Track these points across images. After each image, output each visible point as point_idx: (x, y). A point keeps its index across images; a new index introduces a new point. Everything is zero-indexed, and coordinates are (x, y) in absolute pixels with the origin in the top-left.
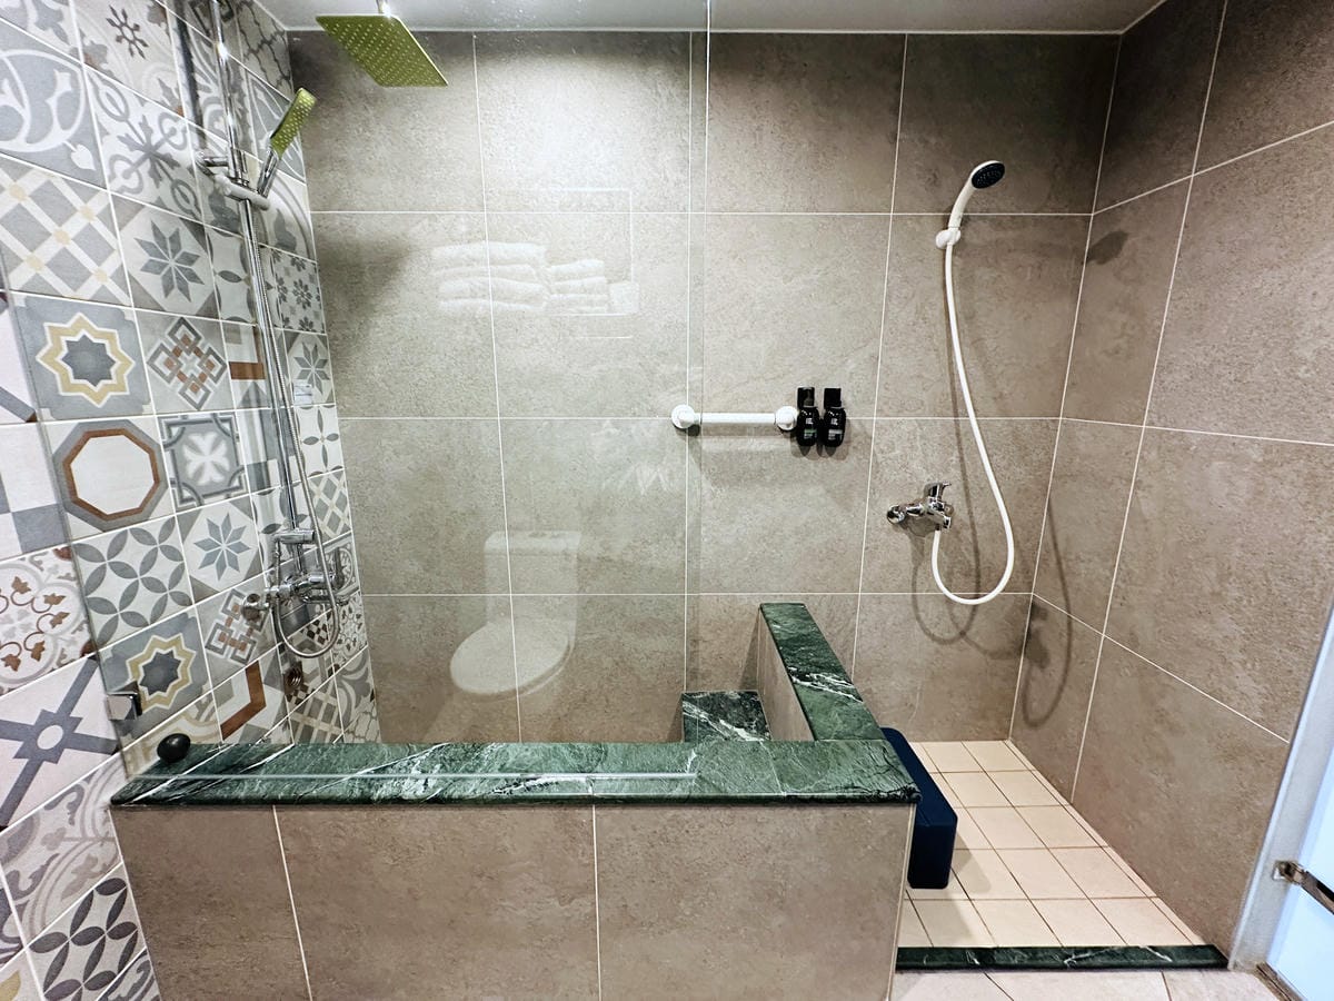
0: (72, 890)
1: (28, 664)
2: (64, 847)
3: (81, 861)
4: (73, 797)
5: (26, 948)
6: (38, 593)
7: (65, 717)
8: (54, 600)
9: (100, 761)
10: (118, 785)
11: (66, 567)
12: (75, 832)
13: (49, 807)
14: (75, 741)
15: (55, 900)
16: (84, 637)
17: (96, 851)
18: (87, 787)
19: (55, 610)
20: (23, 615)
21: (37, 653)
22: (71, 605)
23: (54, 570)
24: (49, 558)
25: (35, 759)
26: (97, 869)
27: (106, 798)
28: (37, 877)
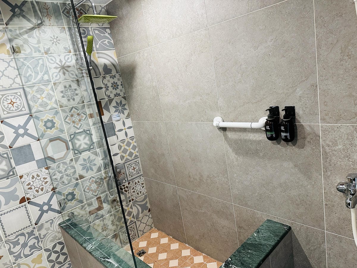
0: (52, 241)
1: (40, 192)
2: (50, 232)
3: (53, 235)
4: (51, 221)
5: (43, 249)
6: (42, 177)
7: (48, 203)
8: (45, 178)
9: (57, 215)
10: (61, 220)
11: (47, 171)
12: (52, 229)
13: (46, 222)
14: (51, 209)
15: (48, 242)
16: (52, 187)
17: (57, 234)
18: (54, 220)
19: (45, 181)
20: (39, 182)
21: (42, 189)
22: (48, 179)
23: (45, 172)
24: (44, 169)
25: (43, 212)
26: (57, 238)
27: (58, 223)
28: (45, 236)
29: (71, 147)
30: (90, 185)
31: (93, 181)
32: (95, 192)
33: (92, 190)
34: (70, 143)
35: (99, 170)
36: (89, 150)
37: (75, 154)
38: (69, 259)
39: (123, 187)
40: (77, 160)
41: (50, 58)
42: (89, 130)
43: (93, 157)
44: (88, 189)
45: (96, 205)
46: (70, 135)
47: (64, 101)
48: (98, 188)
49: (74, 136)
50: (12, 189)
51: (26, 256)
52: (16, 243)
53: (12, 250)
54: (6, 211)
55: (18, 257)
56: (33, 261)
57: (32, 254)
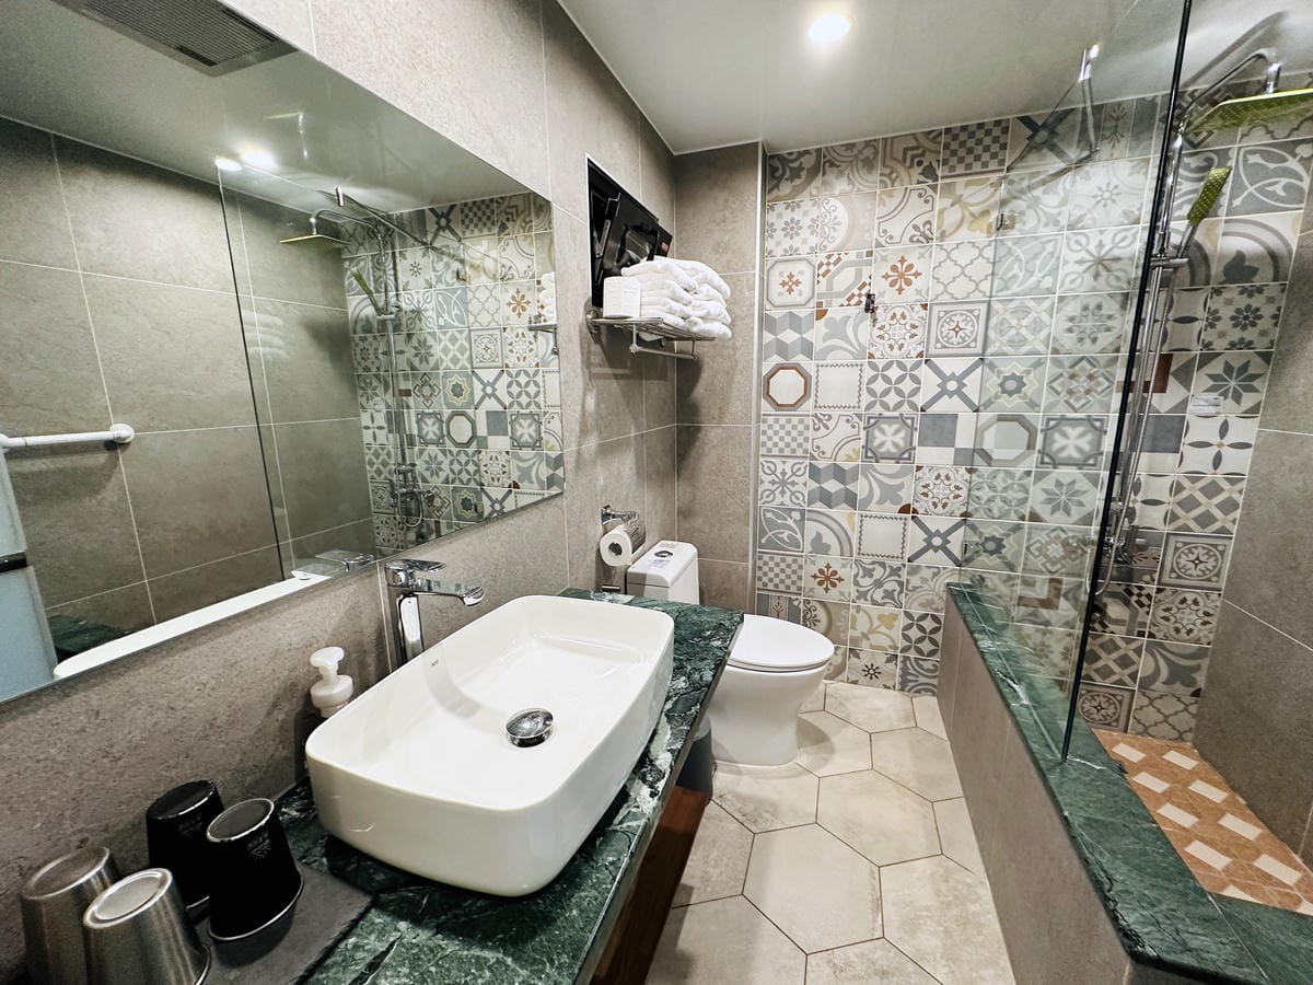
0: (922, 605)
1: (939, 509)
2: (926, 587)
3: (930, 597)
4: (936, 570)
5: (903, 610)
6: (953, 483)
7: (945, 536)
8: (958, 488)
9: (951, 565)
10: (954, 580)
11: (967, 476)
12: (932, 584)
13: (927, 567)
14: (944, 548)
15: (916, 604)
16: (964, 509)
17: (936, 599)
18: (942, 571)
19: (957, 492)
20: (945, 489)
21: (944, 506)
22: (963, 493)
23: (962, 476)
24: (962, 470)
25: (929, 546)
26: (934, 606)
27: (947, 581)
28: (915, 588)
29: (1039, 445)
30: (1048, 543)
31: (1058, 537)
32: (1054, 564)
33: (1046, 556)
34: (1040, 437)
35: (1087, 520)
36: (1080, 465)
37: (1042, 463)
38: (937, 658)
39: (1136, 591)
40: (1040, 477)
41: (1074, 238)
42: (1101, 420)
43: (1082, 484)
44: (1038, 549)
45: (1042, 591)
46: (1049, 420)
47: (1068, 341)
48: (1063, 558)
49: (1055, 425)
50: (898, 481)
51: (875, 603)
52: (868, 573)
53: (859, 579)
54: (874, 514)
55: (862, 595)
56: (880, 617)
57: (883, 605)
